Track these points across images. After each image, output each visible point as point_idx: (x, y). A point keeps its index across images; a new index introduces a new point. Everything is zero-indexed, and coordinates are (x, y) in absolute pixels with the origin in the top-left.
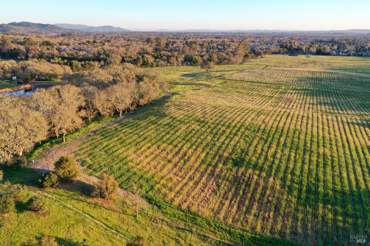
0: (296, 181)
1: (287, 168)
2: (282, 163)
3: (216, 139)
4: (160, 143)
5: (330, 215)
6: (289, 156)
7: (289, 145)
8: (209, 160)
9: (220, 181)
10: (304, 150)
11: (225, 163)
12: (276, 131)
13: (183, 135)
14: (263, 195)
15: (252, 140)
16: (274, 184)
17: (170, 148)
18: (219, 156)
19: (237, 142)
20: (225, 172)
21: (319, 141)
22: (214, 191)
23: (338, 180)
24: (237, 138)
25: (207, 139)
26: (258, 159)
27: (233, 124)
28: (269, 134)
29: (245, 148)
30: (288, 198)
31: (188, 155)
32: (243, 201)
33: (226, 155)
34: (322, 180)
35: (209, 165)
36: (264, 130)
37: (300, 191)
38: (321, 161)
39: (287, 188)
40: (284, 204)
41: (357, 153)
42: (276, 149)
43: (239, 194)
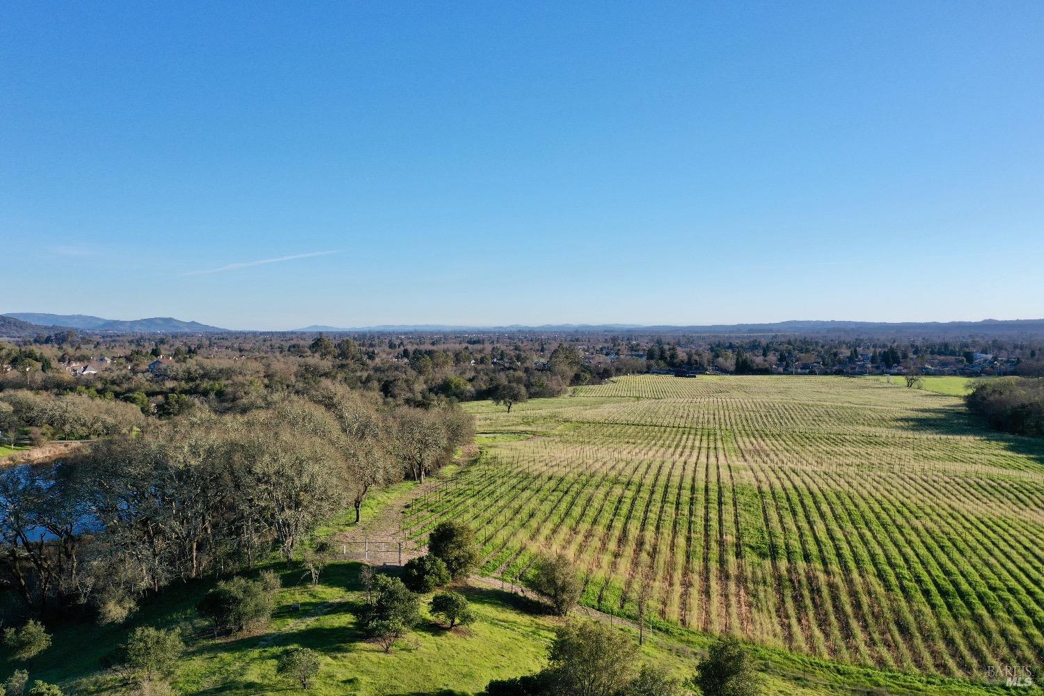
0: (908, 577)
1: (873, 557)
2: (856, 547)
3: (686, 512)
4: (570, 522)
5: (1014, 629)
6: (862, 536)
7: (845, 517)
8: (699, 550)
9: (749, 585)
10: (884, 525)
11: (738, 555)
12: (799, 495)
13: (609, 508)
14: (857, 605)
15: (764, 511)
16: (867, 585)
17: (600, 530)
18: (717, 541)
19: (736, 516)
20: (749, 569)
21: (899, 509)
22: (750, 605)
23: (987, 571)
24: (729, 509)
25: (666, 512)
26: (803, 543)
27: (701, 485)
28: (788, 499)
29: (759, 525)
30: (911, 607)
31: (647, 542)
32: (825, 620)
33: (730, 538)
34: (957, 572)
35: (706, 559)
36: (773, 493)
37: (926, 593)
38: (929, 541)
39: (898, 590)
40: (910, 618)
41: (988, 527)
42: (826, 525)
43: (806, 607)
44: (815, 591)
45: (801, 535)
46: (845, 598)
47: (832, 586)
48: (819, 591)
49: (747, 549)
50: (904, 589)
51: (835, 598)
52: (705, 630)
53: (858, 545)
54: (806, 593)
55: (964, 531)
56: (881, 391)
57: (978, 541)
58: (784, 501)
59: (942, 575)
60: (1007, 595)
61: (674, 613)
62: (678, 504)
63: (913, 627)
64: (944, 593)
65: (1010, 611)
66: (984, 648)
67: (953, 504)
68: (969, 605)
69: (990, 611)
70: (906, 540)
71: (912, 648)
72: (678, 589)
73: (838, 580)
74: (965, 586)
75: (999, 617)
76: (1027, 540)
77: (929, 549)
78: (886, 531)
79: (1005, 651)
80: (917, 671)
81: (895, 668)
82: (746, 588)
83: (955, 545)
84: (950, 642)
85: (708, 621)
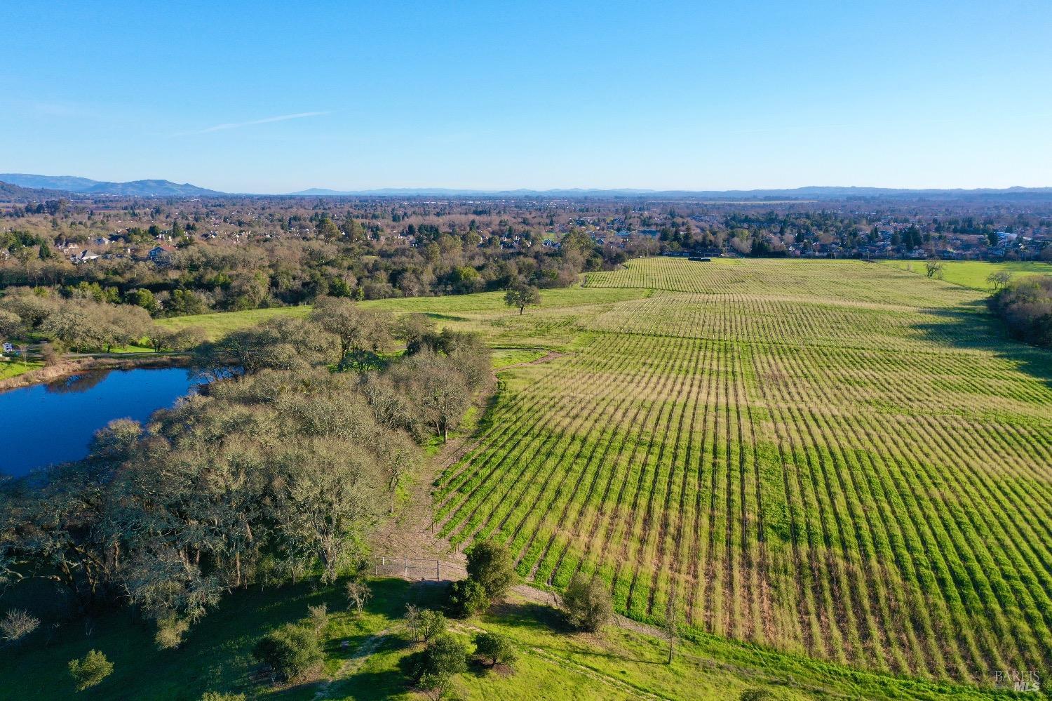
0: (924, 564)
1: (891, 537)
2: (875, 526)
3: (709, 484)
4: (596, 500)
5: (1024, 626)
6: (881, 511)
7: (865, 486)
8: (723, 532)
9: (771, 575)
10: (902, 495)
11: (761, 537)
12: (820, 457)
13: (633, 479)
14: (874, 598)
15: (786, 480)
16: (884, 572)
17: (625, 509)
18: (739, 520)
19: (758, 487)
20: (771, 554)
21: (918, 472)
22: (772, 599)
23: (1002, 556)
24: (751, 477)
25: (689, 484)
26: (824, 521)
27: (722, 446)
28: (809, 463)
29: (781, 499)
30: (926, 599)
31: (672, 524)
32: (844, 616)
33: (752, 517)
34: (973, 557)
35: (729, 543)
36: (794, 455)
37: (942, 582)
38: (947, 516)
39: (914, 580)
40: (925, 612)
41: (1005, 494)
42: (847, 498)
43: (825, 601)
44: (835, 580)
45: (822, 511)
46: (863, 589)
47: (851, 576)
48: (838, 581)
49: (769, 530)
50: (920, 577)
51: (854, 589)
52: (730, 635)
53: (878, 523)
54: (825, 583)
55: (982, 502)
56: (900, 281)
57: (994, 514)
58: (806, 466)
59: (958, 561)
60: (1020, 586)
61: (700, 615)
62: (701, 472)
63: (928, 623)
64: (959, 583)
65: (1022, 606)
66: (995, 650)
67: (972, 464)
68: (983, 597)
69: (1002, 605)
70: (924, 515)
71: (926, 649)
72: (703, 581)
73: (856, 568)
74: (980, 575)
75: (1011, 612)
76: (1043, 512)
77: (946, 527)
78: (905, 503)
79: (1014, 652)
80: (930, 676)
81: (909, 673)
82: (768, 578)
83: (972, 520)
84: (962, 640)
85: (732, 625)
